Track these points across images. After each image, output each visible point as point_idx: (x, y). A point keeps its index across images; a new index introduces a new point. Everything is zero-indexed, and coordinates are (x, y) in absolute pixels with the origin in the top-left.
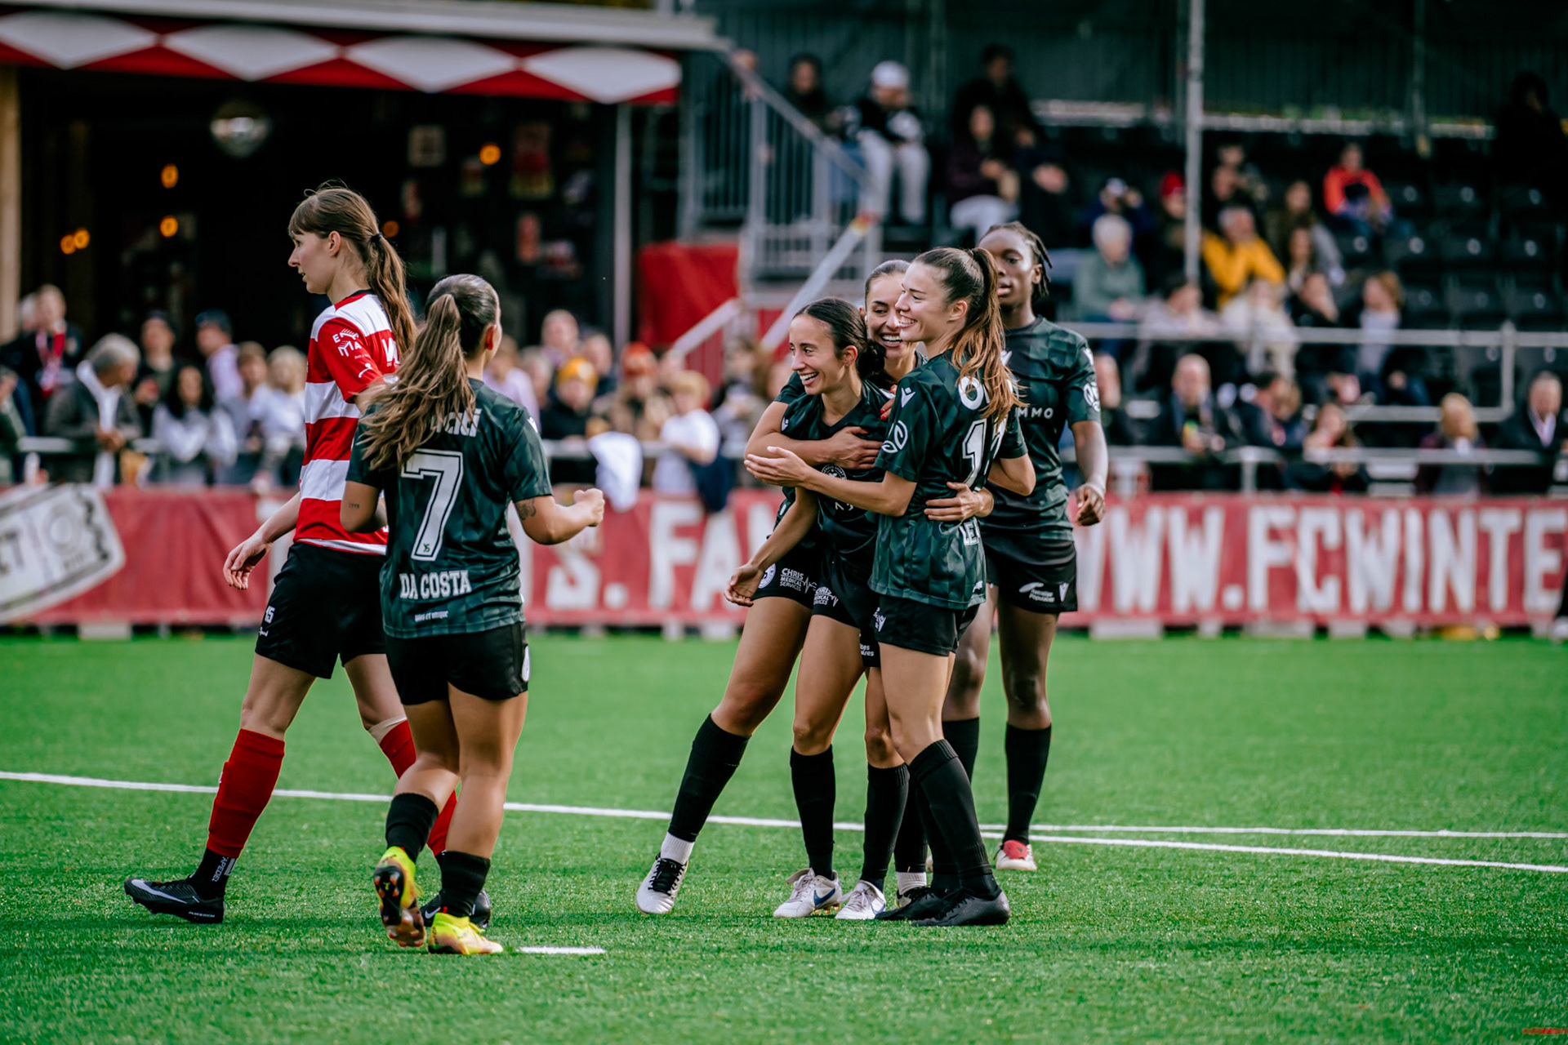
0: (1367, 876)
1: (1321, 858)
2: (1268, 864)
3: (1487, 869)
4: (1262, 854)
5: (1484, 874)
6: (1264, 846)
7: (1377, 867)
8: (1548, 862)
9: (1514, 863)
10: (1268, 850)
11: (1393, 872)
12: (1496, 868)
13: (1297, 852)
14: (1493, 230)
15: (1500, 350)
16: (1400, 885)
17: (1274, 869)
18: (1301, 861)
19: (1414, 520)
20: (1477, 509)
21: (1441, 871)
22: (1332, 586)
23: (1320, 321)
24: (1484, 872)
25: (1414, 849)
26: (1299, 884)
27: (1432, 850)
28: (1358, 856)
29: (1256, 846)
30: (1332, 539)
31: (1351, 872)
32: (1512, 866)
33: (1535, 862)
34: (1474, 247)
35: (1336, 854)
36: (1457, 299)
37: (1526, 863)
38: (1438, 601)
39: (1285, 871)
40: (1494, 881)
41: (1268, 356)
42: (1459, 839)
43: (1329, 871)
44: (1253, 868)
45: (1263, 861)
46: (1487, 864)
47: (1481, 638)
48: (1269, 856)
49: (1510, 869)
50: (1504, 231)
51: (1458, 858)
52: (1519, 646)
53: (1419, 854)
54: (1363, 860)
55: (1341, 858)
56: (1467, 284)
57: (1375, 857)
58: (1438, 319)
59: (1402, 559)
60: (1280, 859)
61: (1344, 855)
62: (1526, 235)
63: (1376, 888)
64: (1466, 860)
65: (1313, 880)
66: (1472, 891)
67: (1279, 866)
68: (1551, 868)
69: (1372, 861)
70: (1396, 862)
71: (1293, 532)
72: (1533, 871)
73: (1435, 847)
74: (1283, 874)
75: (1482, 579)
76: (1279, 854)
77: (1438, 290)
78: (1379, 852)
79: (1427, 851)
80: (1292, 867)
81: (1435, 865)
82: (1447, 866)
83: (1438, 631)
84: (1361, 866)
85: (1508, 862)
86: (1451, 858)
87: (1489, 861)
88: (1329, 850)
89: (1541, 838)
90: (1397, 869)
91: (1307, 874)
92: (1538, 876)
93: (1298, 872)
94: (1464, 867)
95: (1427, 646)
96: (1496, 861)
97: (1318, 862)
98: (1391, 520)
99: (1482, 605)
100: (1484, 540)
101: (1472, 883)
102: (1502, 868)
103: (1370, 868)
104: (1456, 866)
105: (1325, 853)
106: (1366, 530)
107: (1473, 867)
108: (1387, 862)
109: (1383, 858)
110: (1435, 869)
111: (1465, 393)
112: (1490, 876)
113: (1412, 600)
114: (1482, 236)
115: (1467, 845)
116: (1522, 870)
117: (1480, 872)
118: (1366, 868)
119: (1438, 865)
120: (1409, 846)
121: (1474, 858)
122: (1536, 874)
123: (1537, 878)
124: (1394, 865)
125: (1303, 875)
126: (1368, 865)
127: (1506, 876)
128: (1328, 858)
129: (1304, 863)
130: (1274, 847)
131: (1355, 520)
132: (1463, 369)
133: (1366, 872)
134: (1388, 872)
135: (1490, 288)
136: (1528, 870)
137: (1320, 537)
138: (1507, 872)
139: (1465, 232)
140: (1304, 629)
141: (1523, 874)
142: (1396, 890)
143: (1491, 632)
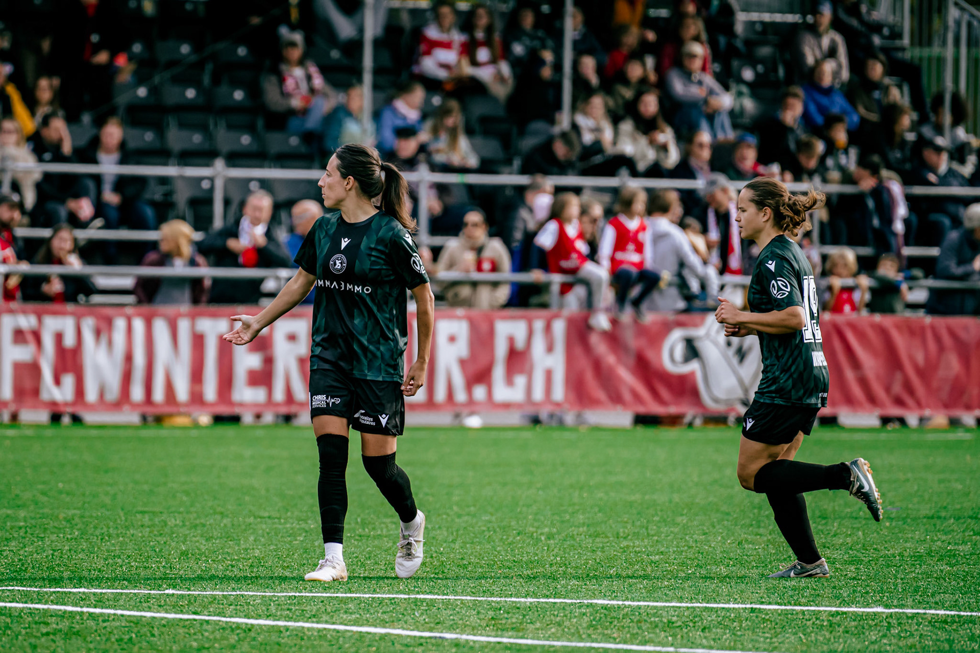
0: (105, 628)
1: (65, 612)
2: (21, 617)
3: (207, 622)
4: (16, 608)
5: (205, 627)
6: (17, 602)
7: (114, 619)
8: (259, 617)
9: (231, 617)
10: (20, 605)
11: (128, 624)
12: (214, 621)
13: (46, 607)
14: (206, 80)
15: (212, 179)
16: (134, 636)
17: (27, 621)
18: (49, 614)
19: (139, 325)
20: (193, 317)
21: (170, 623)
22: (68, 381)
23: (59, 157)
24: (205, 624)
25: (145, 605)
26: (48, 634)
27: (160, 606)
28: (98, 611)
29: (10, 602)
30: (69, 341)
31: (91, 623)
32: (228, 619)
33: (247, 616)
34: (191, 93)
35: (79, 609)
36: (176, 138)
37: (240, 617)
38: (159, 395)
39: (36, 623)
40: (213, 632)
41: (16, 187)
42: (182, 596)
43: (73, 623)
44: (8, 620)
45: (17, 614)
46: (207, 618)
47: (196, 425)
48: (22, 610)
49: (227, 622)
50: (216, 80)
51: (182, 612)
52: (228, 431)
53: (150, 609)
54: (101, 614)
55: (82, 612)
56: (182, 125)
57: (112, 611)
58: (161, 155)
59: (129, 358)
60: (31, 612)
61: (85, 610)
62: (236, 84)
63: (113, 640)
64: (189, 614)
65: (60, 631)
66: (195, 640)
67: (30, 619)
68: (261, 622)
69: (109, 615)
70: (129, 616)
71: (37, 336)
72: (247, 624)
73: (163, 603)
74: (34, 626)
75: (197, 376)
76: (30, 609)
77: (160, 130)
78: (115, 607)
79: (156, 607)
80: (42, 619)
81: (162, 619)
82: (173, 619)
83: (159, 419)
84: (100, 619)
85: (225, 617)
86: (175, 613)
87: (209, 615)
88: (73, 606)
89: (252, 596)
90: (131, 622)
91: (54, 626)
92: (250, 629)
93: (46, 624)
94: (187, 620)
95: (151, 432)
96: (214, 616)
97: (63, 615)
98: (120, 324)
99: (197, 398)
100: (198, 341)
101: (195, 634)
102: (220, 621)
103: (108, 621)
104: (181, 619)
105: (70, 608)
106: (98, 333)
107: (195, 620)
108: (122, 615)
109: (119, 612)
110: (163, 622)
111: (183, 218)
112: (209, 627)
113: (137, 393)
114: (197, 85)
115: (190, 602)
116: (237, 623)
117: (201, 624)
118: (104, 621)
119: (166, 618)
120: (140, 602)
121: (195, 613)
122: (249, 626)
123: (250, 630)
124: (129, 619)
125: (51, 626)
126: (106, 619)
127: (223, 629)
128: (71, 612)
129: (51, 616)
130: (26, 603)
131: (88, 325)
132: (182, 197)
133: (105, 624)
134: (123, 624)
135: (204, 128)
136: (242, 623)
137: (59, 337)
138: (224, 625)
139: (183, 81)
140: (43, 416)
141: (238, 626)
142: (131, 639)
143: (205, 419)
